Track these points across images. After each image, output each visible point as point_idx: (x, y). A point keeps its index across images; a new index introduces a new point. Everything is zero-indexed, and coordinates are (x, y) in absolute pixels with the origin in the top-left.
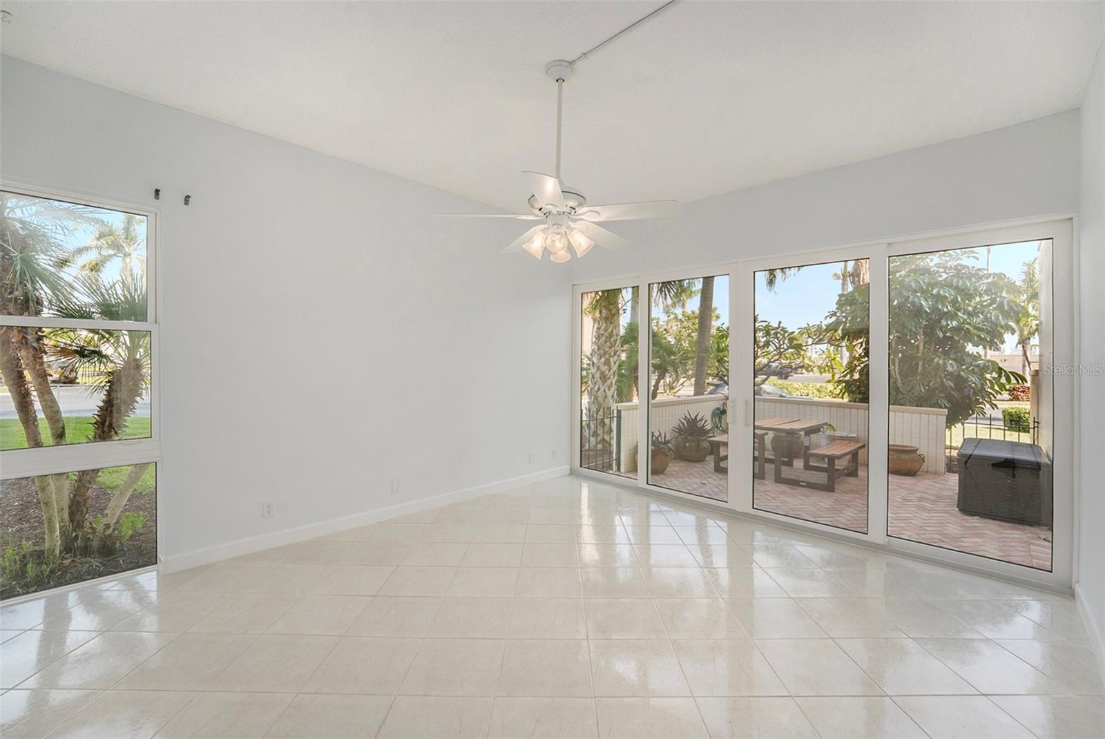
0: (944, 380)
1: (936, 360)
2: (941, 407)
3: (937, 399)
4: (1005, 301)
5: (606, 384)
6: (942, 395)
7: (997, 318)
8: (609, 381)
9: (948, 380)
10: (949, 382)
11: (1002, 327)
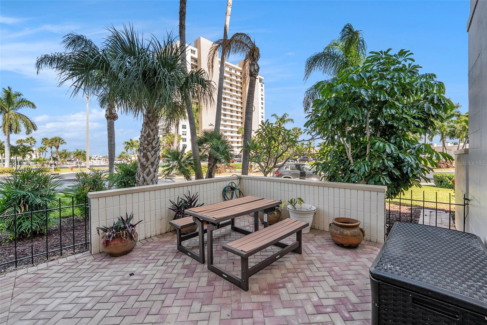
0: (386, 161)
1: (377, 144)
2: (382, 184)
3: (380, 177)
4: (435, 97)
5: (145, 172)
6: (384, 173)
7: (429, 109)
8: (147, 170)
9: (388, 160)
10: (389, 162)
11: (433, 116)
